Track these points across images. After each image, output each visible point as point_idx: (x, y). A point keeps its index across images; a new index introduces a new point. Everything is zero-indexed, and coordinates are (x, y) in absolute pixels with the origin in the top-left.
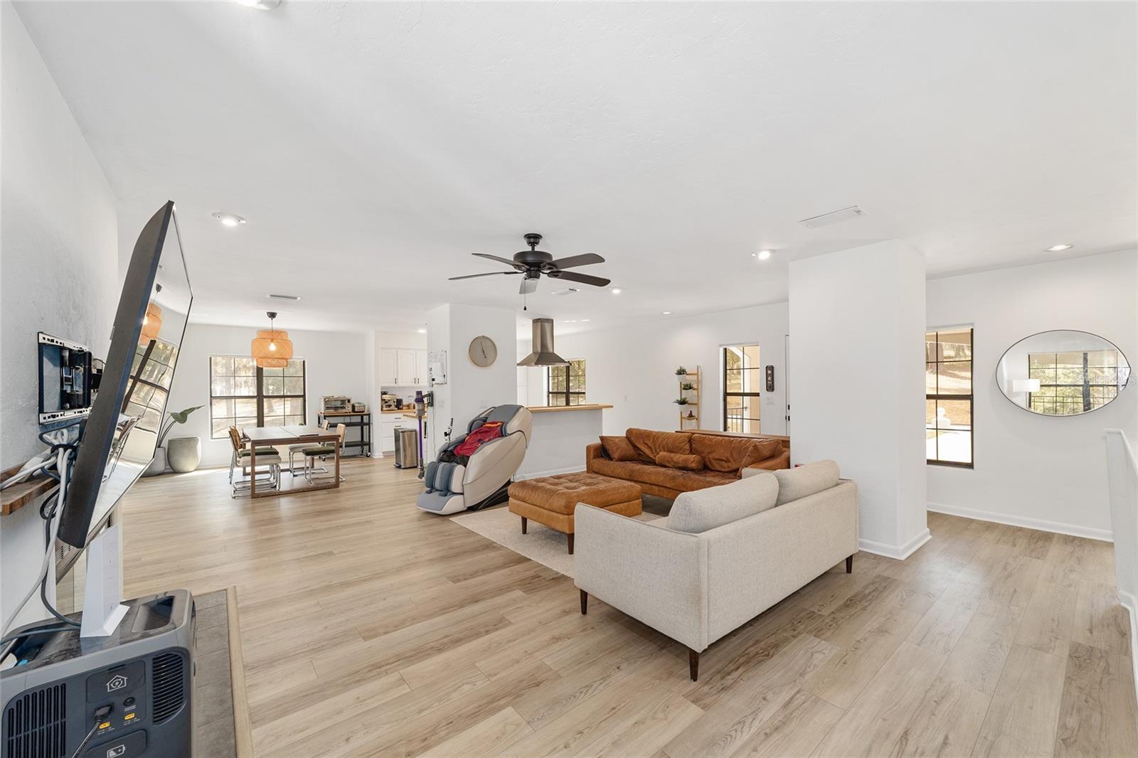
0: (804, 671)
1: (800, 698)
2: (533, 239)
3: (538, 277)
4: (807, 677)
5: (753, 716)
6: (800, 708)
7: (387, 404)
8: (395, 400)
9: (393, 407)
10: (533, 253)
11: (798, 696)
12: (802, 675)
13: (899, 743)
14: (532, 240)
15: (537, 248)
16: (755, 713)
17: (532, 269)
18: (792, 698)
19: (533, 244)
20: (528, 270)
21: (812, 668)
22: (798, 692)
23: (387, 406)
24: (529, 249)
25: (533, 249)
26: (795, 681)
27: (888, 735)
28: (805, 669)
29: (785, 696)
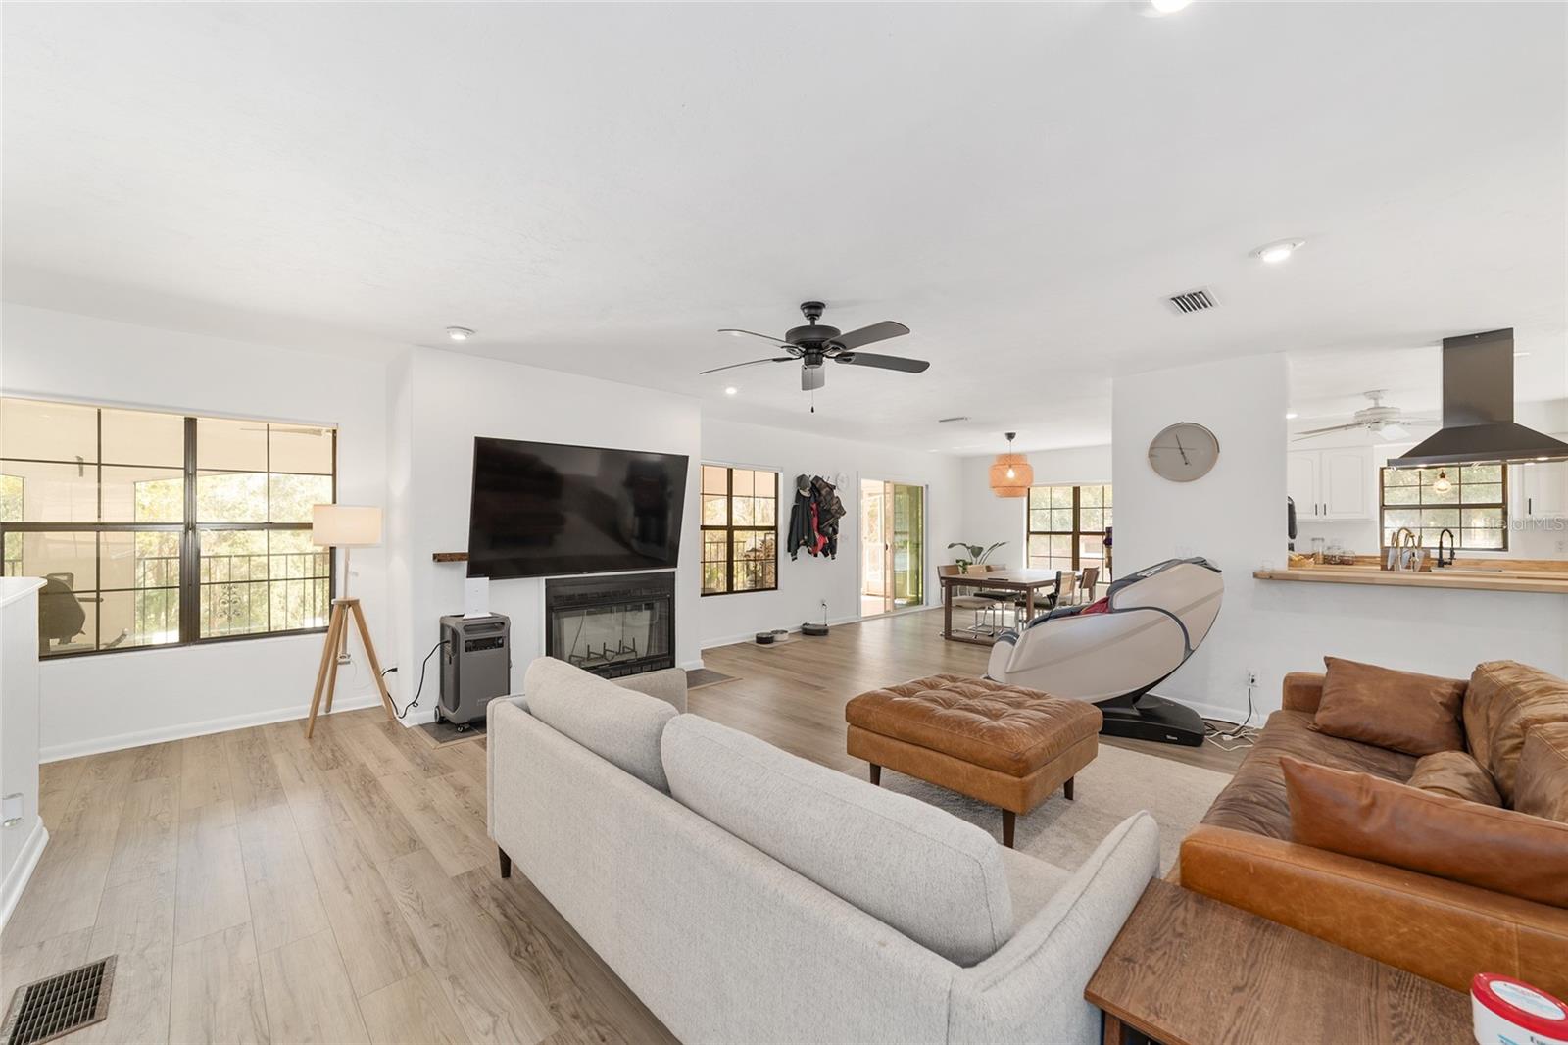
0: (459, 984)
1: (412, 959)
2: (813, 308)
3: (819, 362)
4: (446, 985)
5: (420, 909)
6: (398, 954)
10: (813, 328)
11: (419, 959)
12: (453, 979)
13: (267, 1034)
14: (813, 311)
15: (817, 323)
16: (423, 914)
17: (811, 351)
18: (419, 951)
19: (813, 317)
20: (804, 354)
21: (461, 999)
22: (424, 961)
24: (808, 323)
25: (813, 323)
26: (447, 966)
27: (287, 1029)
28: (462, 988)
29: (428, 945)
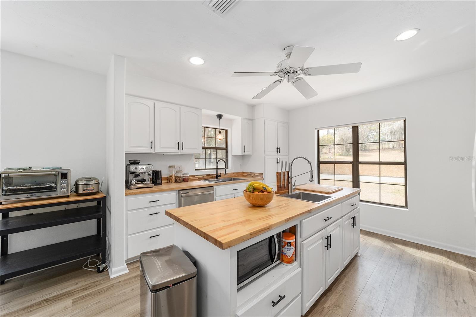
7: (139, 178)
8: (151, 172)
9: (148, 183)
23: (138, 182)
